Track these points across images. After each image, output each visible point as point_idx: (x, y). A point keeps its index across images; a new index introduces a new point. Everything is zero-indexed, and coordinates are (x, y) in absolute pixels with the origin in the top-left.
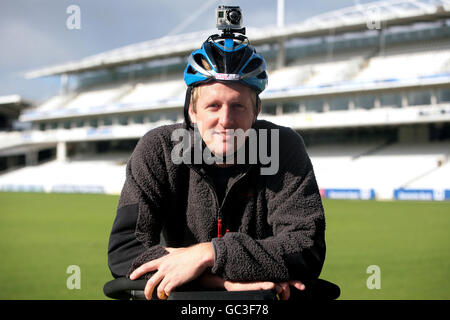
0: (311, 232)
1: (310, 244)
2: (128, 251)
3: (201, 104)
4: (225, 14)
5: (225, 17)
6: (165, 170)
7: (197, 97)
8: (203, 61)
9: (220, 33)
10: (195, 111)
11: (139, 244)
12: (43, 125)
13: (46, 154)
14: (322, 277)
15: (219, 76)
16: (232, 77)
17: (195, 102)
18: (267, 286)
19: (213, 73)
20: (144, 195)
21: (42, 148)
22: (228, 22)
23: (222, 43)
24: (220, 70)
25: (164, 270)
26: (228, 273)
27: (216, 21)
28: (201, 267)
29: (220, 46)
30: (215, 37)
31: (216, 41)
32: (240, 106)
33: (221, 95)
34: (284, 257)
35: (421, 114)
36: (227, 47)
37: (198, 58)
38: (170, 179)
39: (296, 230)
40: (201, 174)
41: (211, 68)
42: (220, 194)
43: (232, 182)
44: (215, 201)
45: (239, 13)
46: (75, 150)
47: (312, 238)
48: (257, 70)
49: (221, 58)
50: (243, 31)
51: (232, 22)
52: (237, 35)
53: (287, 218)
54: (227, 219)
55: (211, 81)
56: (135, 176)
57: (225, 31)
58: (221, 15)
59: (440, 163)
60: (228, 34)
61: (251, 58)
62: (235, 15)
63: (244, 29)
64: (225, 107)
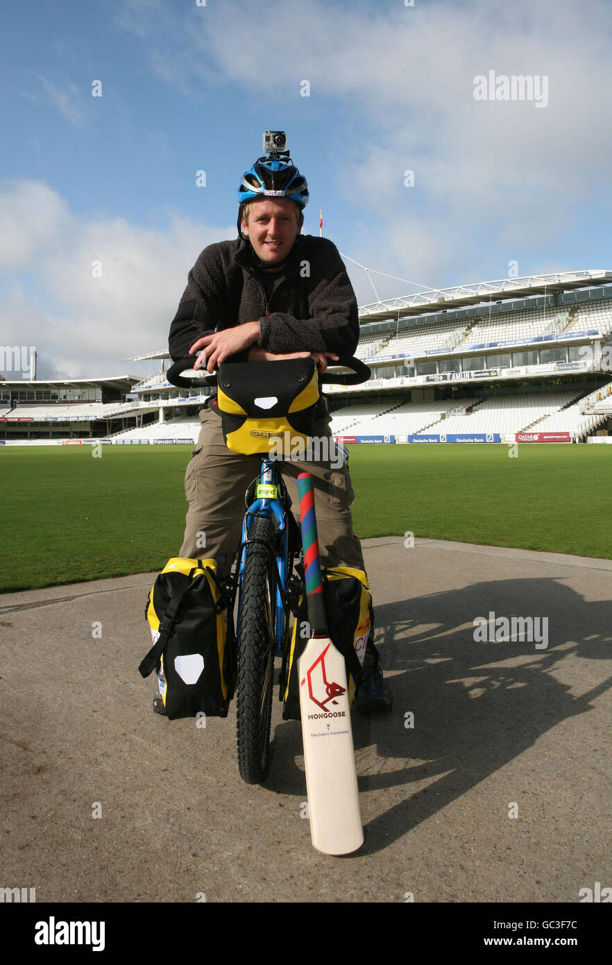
0: (347, 314)
1: (345, 323)
2: (186, 334)
3: (252, 218)
4: (271, 138)
5: (271, 141)
6: (223, 273)
7: (249, 212)
8: (254, 181)
9: (268, 155)
10: (247, 225)
11: (195, 329)
12: (147, 396)
13: (150, 418)
14: (355, 356)
15: (267, 193)
16: (279, 193)
17: (247, 216)
18: (305, 355)
19: (262, 190)
20: (202, 291)
21: (146, 412)
22: (274, 145)
23: (270, 164)
24: (268, 188)
25: (217, 342)
26: (272, 344)
27: (264, 144)
28: (249, 340)
29: (268, 167)
30: (263, 159)
31: (265, 163)
32: (286, 219)
33: (270, 209)
34: (322, 331)
35: (428, 380)
36: (274, 167)
37: (249, 178)
38: (227, 282)
39: (332, 313)
40: (250, 272)
41: (260, 186)
42: (267, 290)
43: (277, 283)
44: (263, 297)
45: (284, 137)
46: (171, 414)
47: (348, 318)
48: (299, 188)
49: (270, 177)
50: (287, 153)
51: (278, 145)
52: (282, 157)
53: (325, 303)
54: (275, 303)
55: (260, 197)
56: (196, 279)
57: (271, 153)
58: (268, 139)
59: (443, 417)
60: (275, 156)
61: (295, 177)
62: (280, 138)
63: (288, 151)
64: (273, 220)
